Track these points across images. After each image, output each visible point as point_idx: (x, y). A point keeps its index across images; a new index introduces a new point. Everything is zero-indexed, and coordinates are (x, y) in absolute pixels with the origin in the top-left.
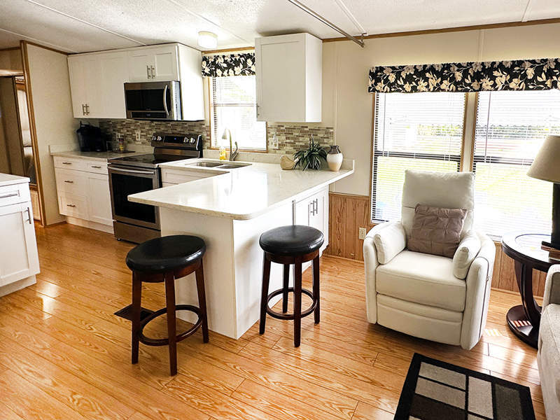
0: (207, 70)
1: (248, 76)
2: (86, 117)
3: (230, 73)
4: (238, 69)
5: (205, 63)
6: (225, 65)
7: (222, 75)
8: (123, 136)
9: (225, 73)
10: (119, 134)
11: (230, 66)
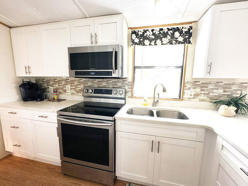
0: (137, 40)
1: (175, 45)
2: (28, 75)
3: (157, 43)
4: (165, 40)
5: (134, 36)
6: (153, 37)
7: (150, 45)
8: (55, 89)
9: (153, 43)
10: (52, 88)
11: (157, 37)
